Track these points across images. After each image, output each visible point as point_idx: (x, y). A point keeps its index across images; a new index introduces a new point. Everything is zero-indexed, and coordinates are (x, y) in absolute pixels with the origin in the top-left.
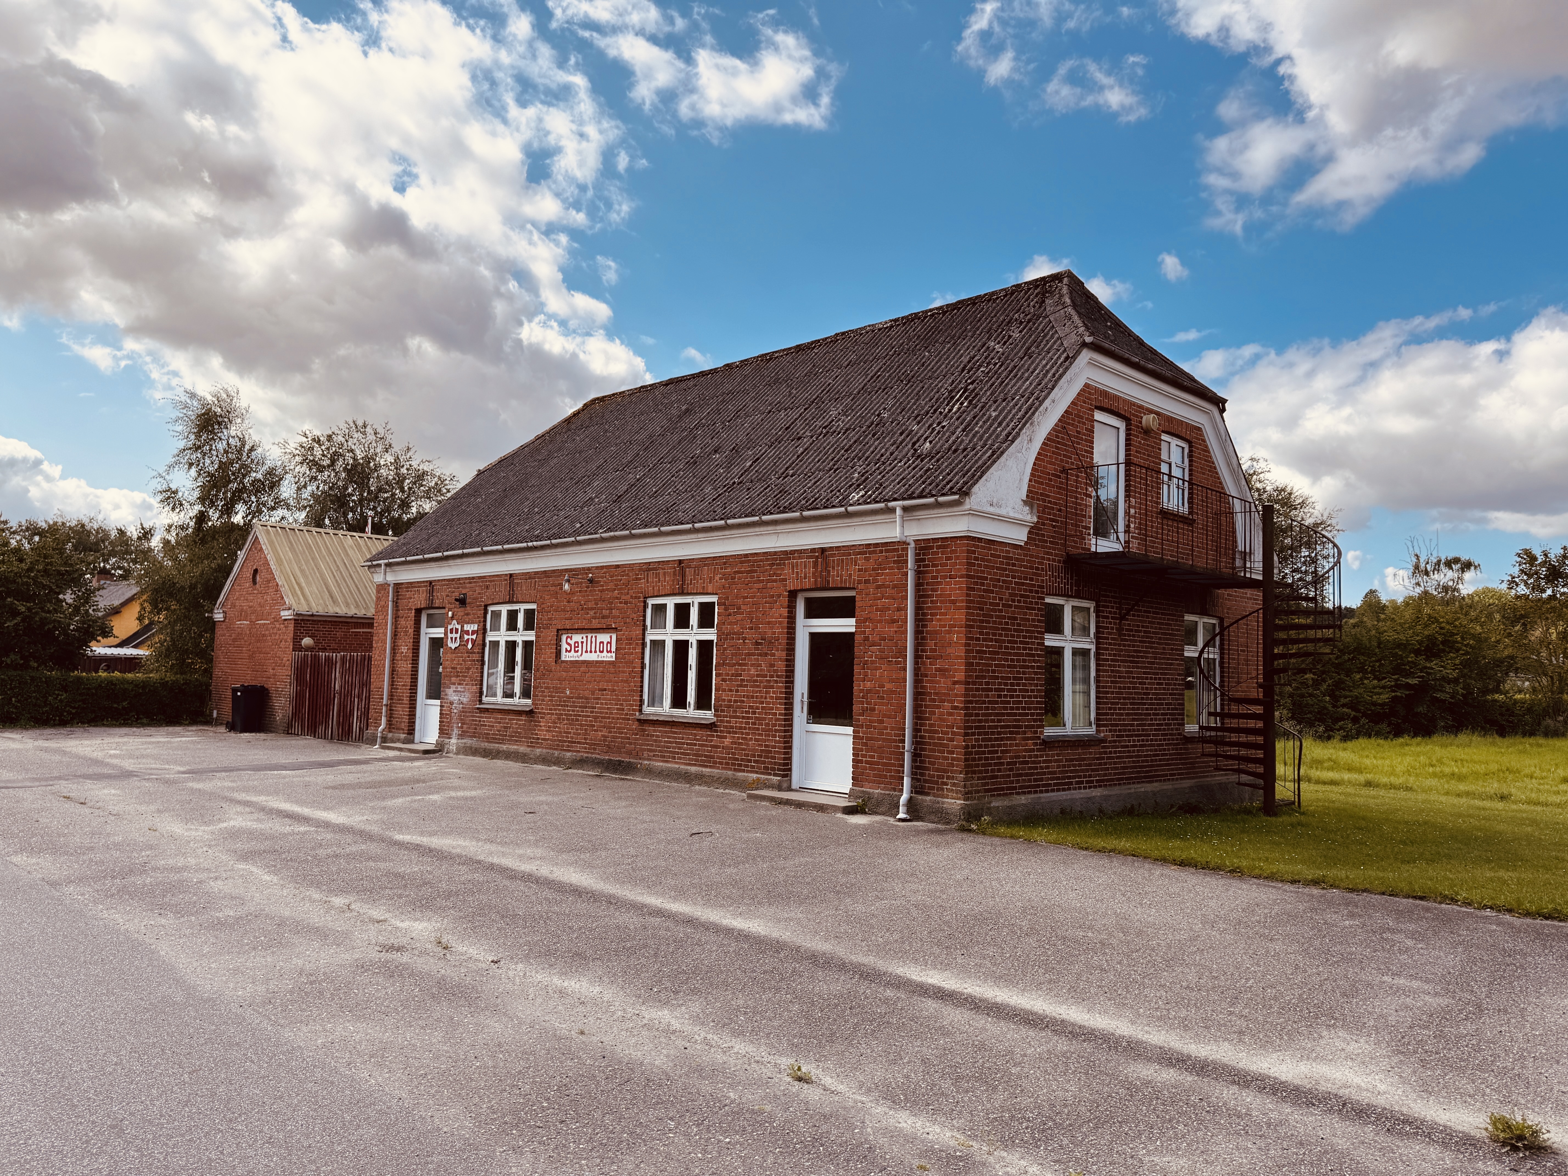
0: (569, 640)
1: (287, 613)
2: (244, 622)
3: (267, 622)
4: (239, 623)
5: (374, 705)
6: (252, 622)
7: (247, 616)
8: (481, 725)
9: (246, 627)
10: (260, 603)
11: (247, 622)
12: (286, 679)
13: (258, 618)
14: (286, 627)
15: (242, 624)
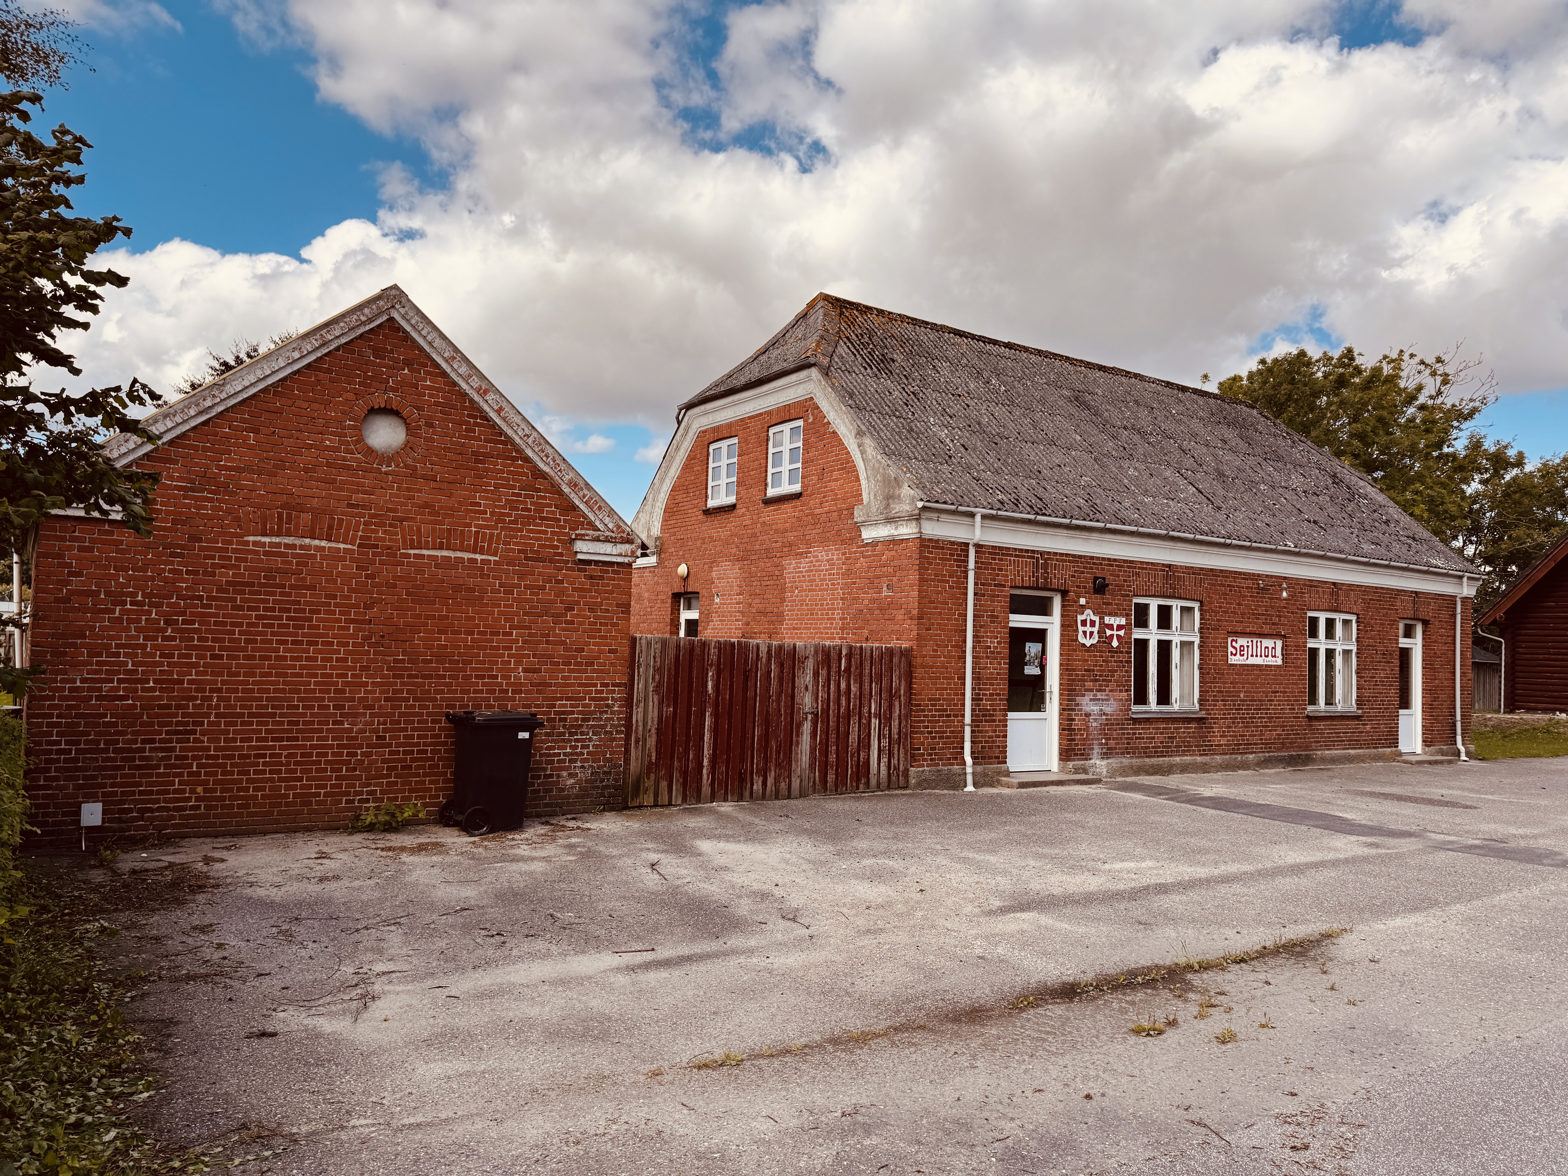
0: (1234, 644)
1: (608, 548)
2: (316, 542)
3: (479, 557)
4: (267, 540)
5: (927, 727)
6: (377, 547)
7: (330, 527)
8: (1137, 738)
9: (334, 556)
10: (426, 505)
11: (342, 546)
12: (602, 692)
13: (419, 542)
14: (591, 577)
15: (302, 547)
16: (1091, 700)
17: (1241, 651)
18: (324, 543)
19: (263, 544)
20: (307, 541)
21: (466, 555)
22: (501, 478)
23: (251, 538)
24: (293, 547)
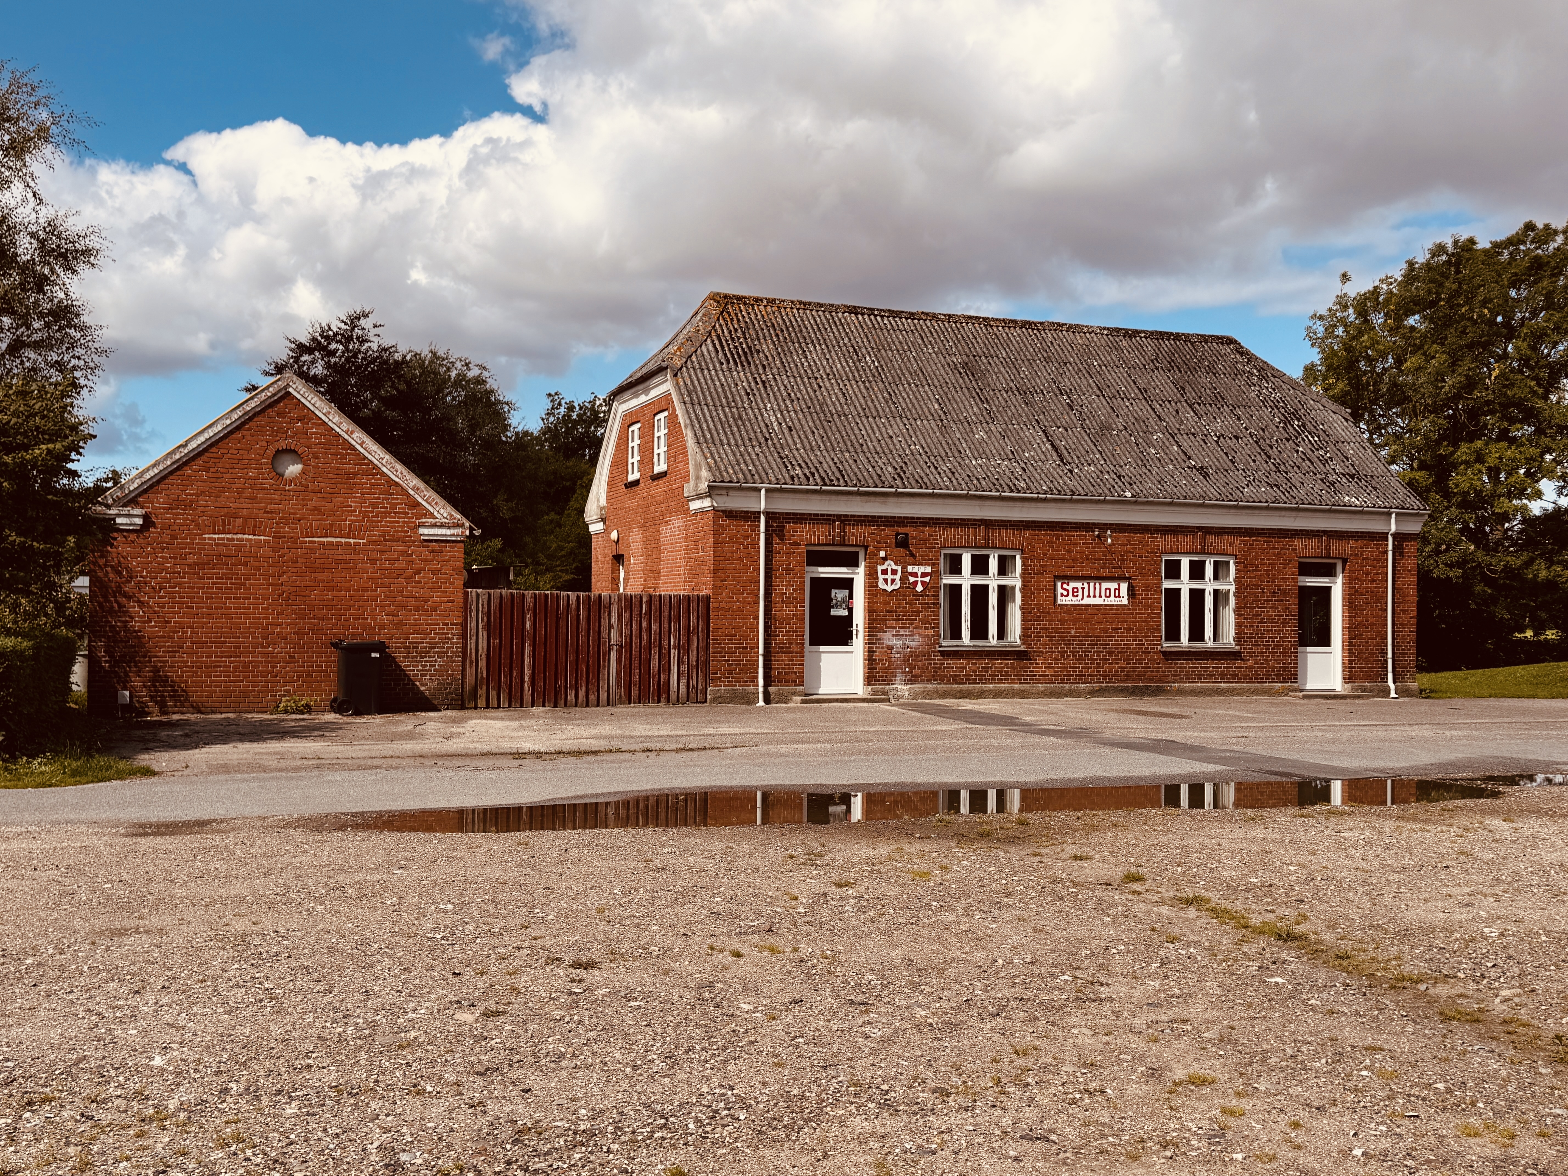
0: (1065, 586)
1: (444, 531)
2: (246, 536)
3: (352, 541)
4: (216, 536)
5: (724, 656)
6: (284, 537)
7: (255, 526)
8: (945, 668)
9: (259, 545)
10: (316, 509)
11: (262, 538)
12: (444, 629)
13: (312, 532)
14: (433, 551)
15: (238, 540)
16: (893, 636)
17: (1073, 592)
18: (250, 537)
19: (214, 539)
20: (240, 536)
21: (343, 540)
22: (366, 488)
23: (207, 536)
24: (233, 539)
